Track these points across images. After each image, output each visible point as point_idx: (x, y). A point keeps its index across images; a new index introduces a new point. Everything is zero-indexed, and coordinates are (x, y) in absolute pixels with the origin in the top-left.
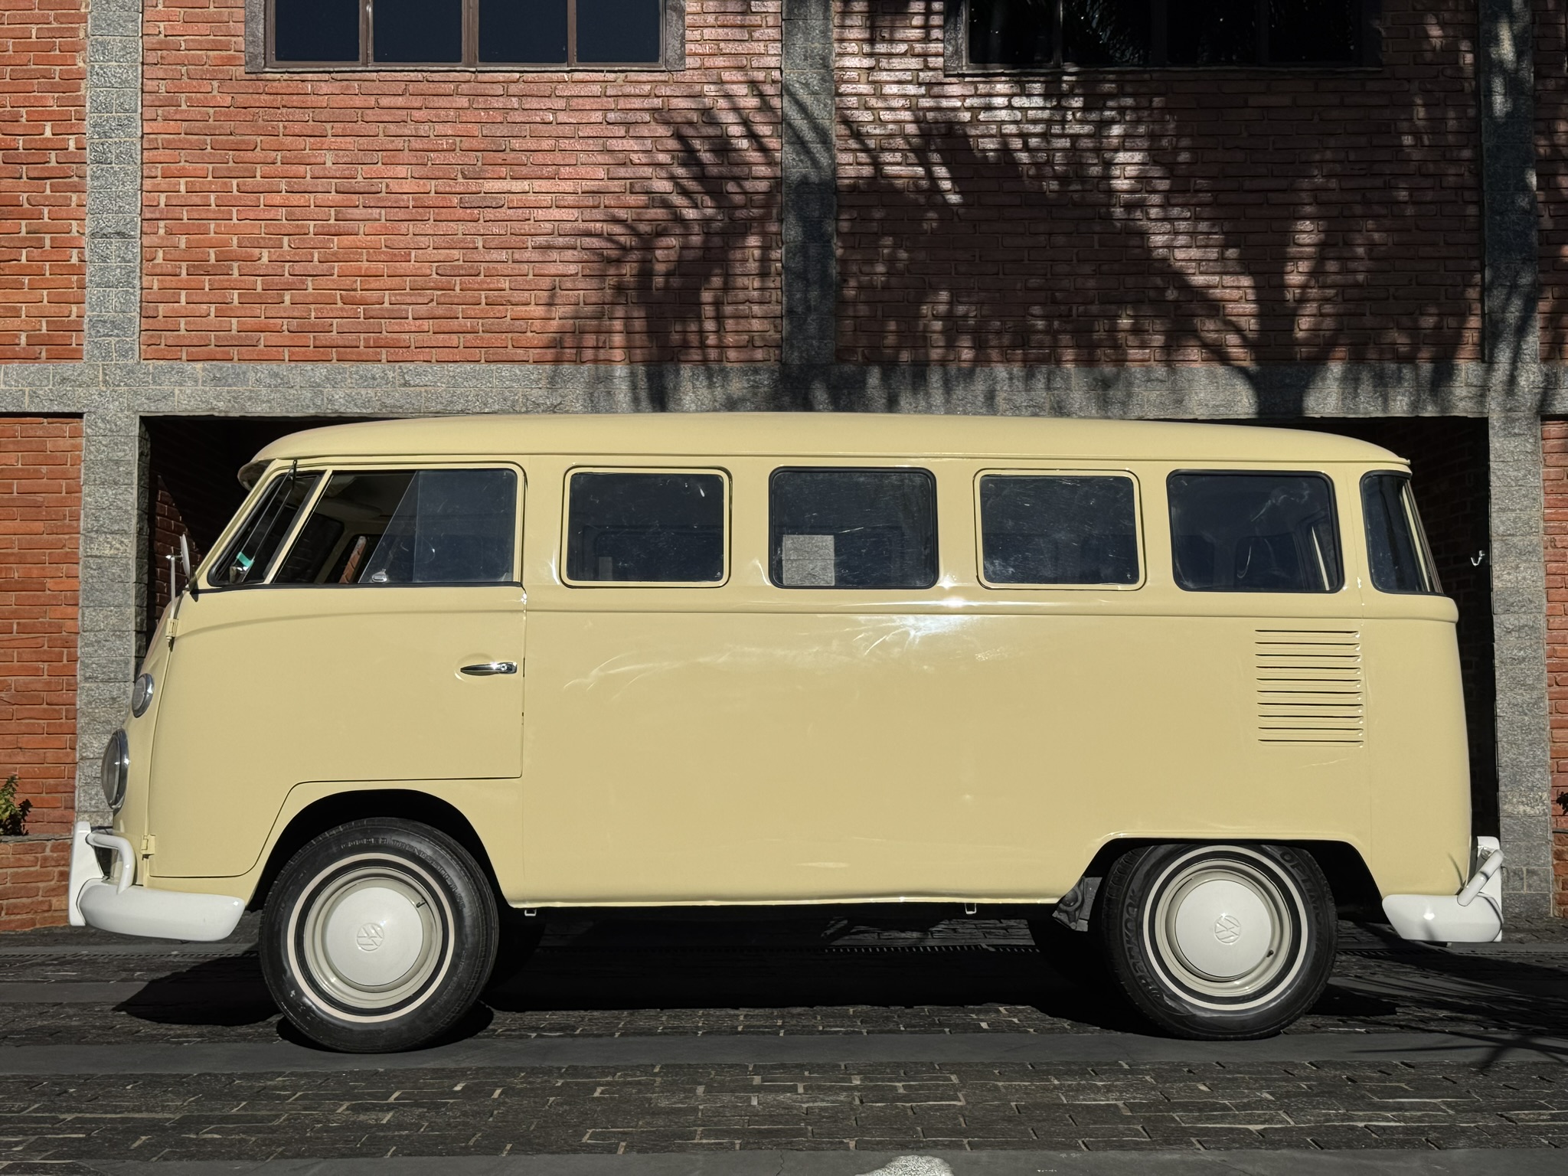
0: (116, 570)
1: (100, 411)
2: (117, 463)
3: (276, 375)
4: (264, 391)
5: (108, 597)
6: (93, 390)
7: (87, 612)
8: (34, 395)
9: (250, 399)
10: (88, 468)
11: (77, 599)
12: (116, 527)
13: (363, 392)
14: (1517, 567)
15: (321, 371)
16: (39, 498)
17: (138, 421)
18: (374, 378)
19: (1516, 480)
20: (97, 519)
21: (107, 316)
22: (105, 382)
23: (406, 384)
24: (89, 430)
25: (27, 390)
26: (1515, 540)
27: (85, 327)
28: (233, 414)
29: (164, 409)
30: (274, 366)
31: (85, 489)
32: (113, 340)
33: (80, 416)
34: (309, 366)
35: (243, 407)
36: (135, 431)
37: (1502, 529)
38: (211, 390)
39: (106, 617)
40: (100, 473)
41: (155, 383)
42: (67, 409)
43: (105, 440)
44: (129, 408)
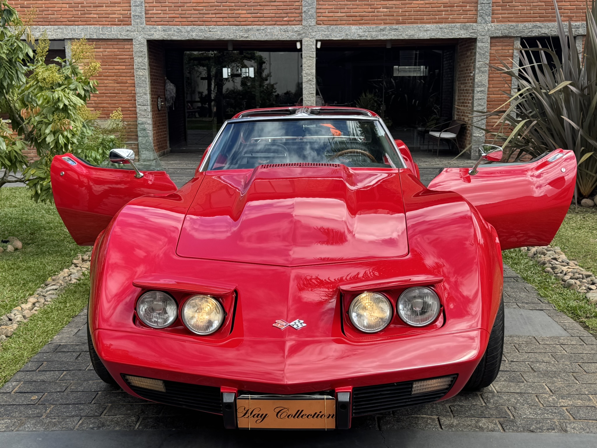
0: (143, 78)
1: (137, 38)
2: (142, 51)
3: (178, 29)
4: (176, 33)
5: (142, 85)
6: (135, 33)
7: (137, 88)
8: (121, 34)
9: (172, 35)
10: (135, 53)
11: (135, 85)
12: (143, 68)
13: (200, 33)
14: (481, 76)
15: (189, 28)
16: (124, 60)
17: (146, 41)
18: (202, 30)
19: (483, 54)
20: (138, 66)
21: (137, 14)
22: (138, 31)
23: (210, 31)
24: (134, 43)
25: (119, 33)
26: (481, 69)
27: (132, 17)
28: (169, 39)
29: (152, 38)
30: (178, 27)
31: (135, 58)
32: (139, 20)
33: (132, 39)
34: (186, 27)
35: (171, 37)
36: (146, 43)
37: (478, 66)
38: (163, 33)
39: (142, 90)
40: (138, 54)
41: (149, 31)
42: (129, 38)
43: (139, 46)
44: (144, 38)
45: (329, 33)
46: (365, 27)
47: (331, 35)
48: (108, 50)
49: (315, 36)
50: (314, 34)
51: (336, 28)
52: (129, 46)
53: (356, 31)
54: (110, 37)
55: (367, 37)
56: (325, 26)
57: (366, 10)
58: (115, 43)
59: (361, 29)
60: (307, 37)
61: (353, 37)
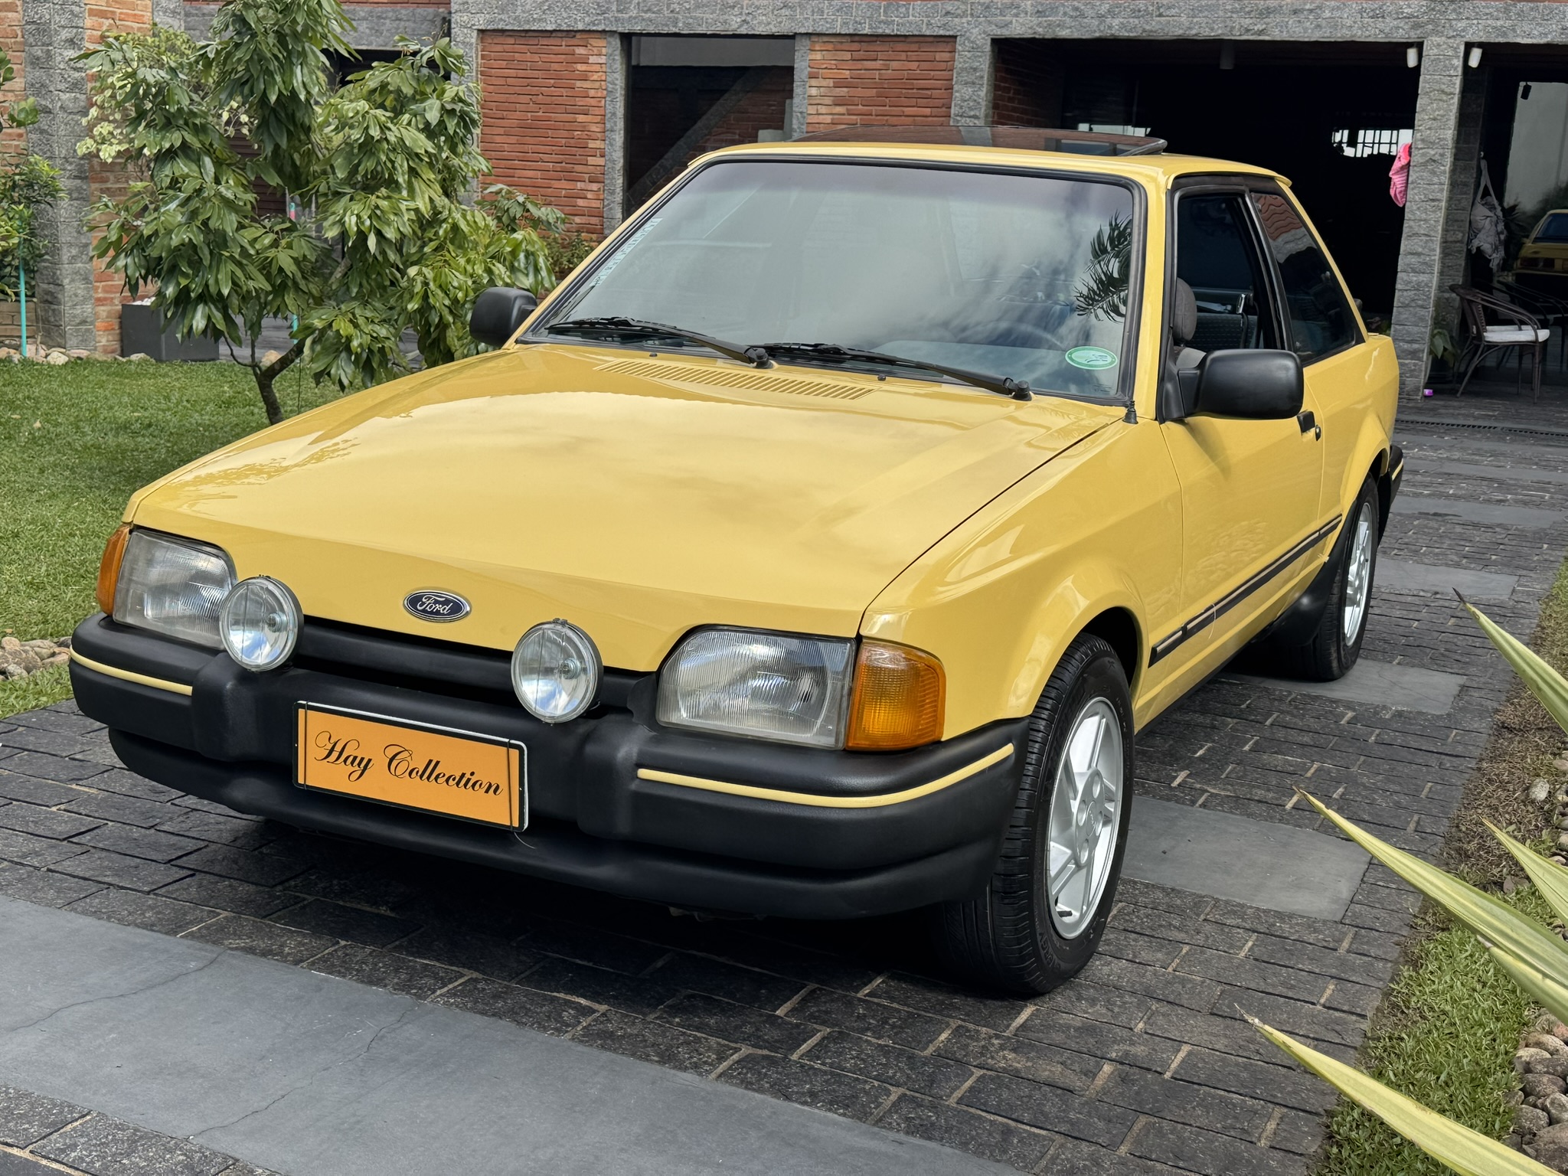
1: (968, 34)
2: (975, 70)
3: (1076, 9)
4: (1068, 20)
6: (964, 20)
8: (929, 24)
9: (1059, 25)
10: (958, 74)
12: (972, 113)
13: (1131, 20)
15: (1104, 6)
16: (929, 92)
17: (989, 42)
18: (1139, 11)
20: (961, 108)
22: (972, 15)
23: (1160, 15)
24: (960, 48)
25: (925, 20)
28: (1048, 36)
29: (1006, 33)
30: (1075, 3)
31: (956, 87)
33: (955, 37)
34: (1097, 3)
35: (1054, 32)
36: (988, 48)
38: (1035, 20)
40: (965, 77)
41: (1001, 15)
42: (947, 33)
43: (969, 55)
44: (984, 32)
45: (1508, 23)
47: (1514, 30)
48: (894, 65)
49: (1463, 31)
50: (1461, 25)
52: (946, 56)
54: (903, 31)
58: (914, 47)
60: (1437, 33)
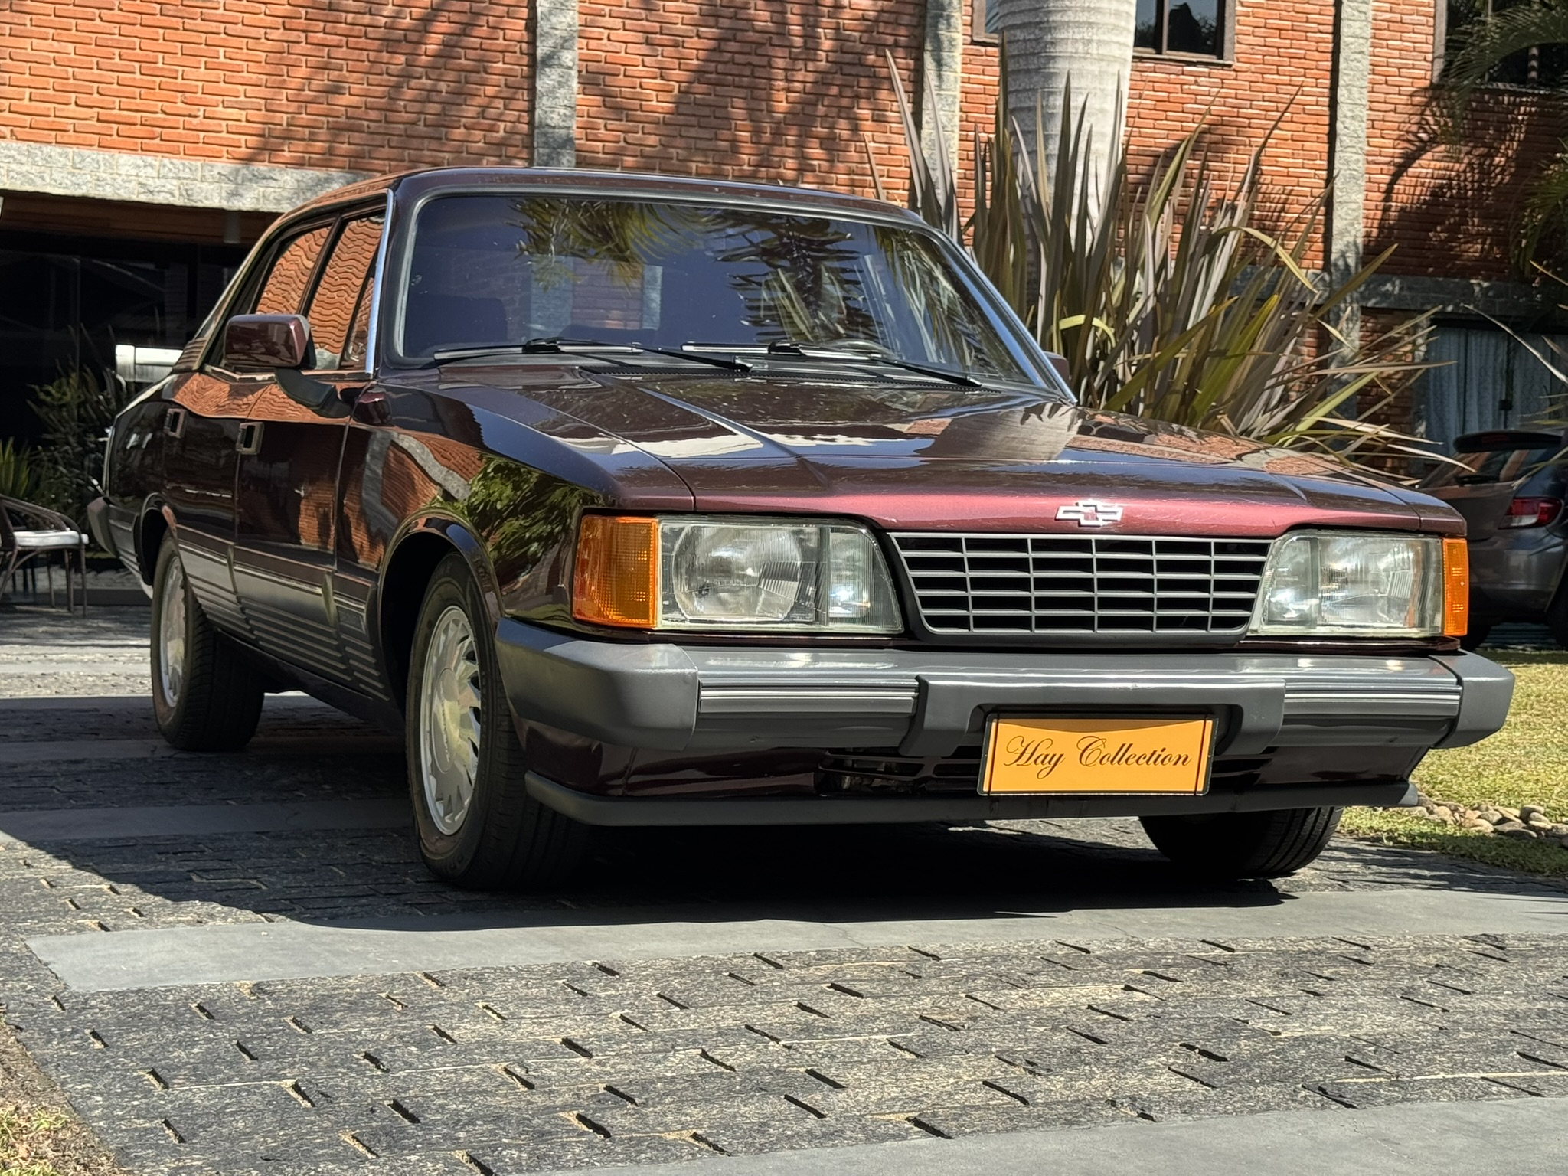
45: (35, 169)
46: (166, 161)
47: (43, 178)
51: (61, 155)
53: (134, 172)
55: (173, 195)
56: (24, 146)
57: (168, 107)
59: (152, 166)
61: (121, 192)
